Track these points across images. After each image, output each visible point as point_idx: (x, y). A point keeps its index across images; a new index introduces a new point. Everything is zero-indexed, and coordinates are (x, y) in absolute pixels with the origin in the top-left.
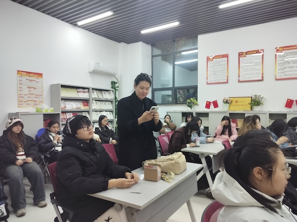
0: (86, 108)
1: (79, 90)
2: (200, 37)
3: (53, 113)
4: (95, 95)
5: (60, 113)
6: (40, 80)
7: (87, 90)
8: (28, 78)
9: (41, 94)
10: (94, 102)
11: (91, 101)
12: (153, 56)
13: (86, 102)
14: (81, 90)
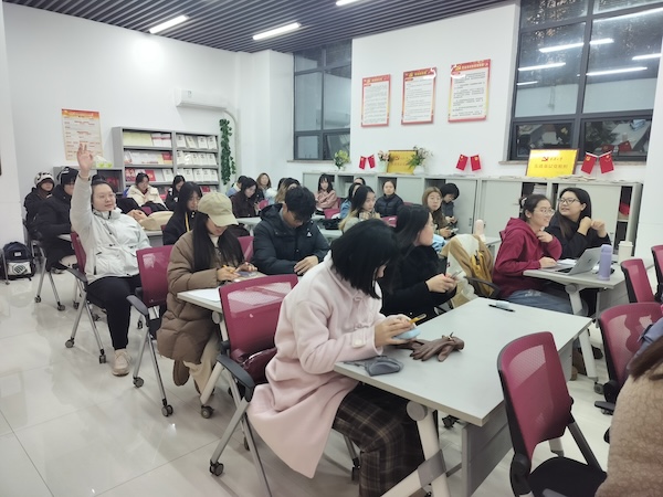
0: (168, 163)
1: (154, 135)
2: (356, 42)
3: (112, 168)
4: (181, 143)
5: (123, 169)
6: (95, 121)
7: (168, 135)
8: (77, 119)
9: (98, 141)
10: (181, 153)
11: (174, 152)
12: (296, 74)
13: (168, 153)
14: (159, 135)
